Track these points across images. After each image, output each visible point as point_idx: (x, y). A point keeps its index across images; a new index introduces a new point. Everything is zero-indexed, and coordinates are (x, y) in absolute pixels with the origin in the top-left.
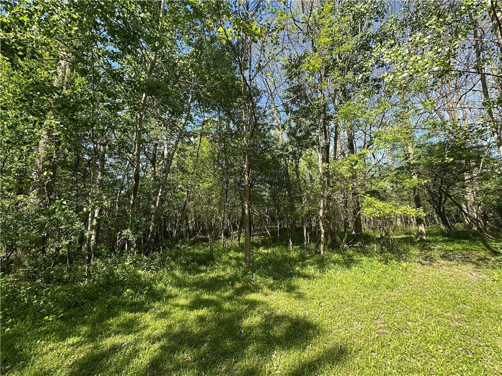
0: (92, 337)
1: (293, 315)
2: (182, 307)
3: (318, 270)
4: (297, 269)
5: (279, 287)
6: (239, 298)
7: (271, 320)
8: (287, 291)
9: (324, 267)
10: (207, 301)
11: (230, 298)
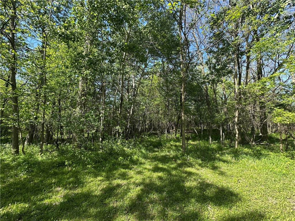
0: (108, 178)
1: (219, 185)
2: (149, 170)
3: (234, 158)
4: (217, 156)
5: (206, 166)
6: (180, 169)
7: (204, 186)
8: (212, 169)
9: (238, 157)
10: (162, 169)
11: (175, 169)
